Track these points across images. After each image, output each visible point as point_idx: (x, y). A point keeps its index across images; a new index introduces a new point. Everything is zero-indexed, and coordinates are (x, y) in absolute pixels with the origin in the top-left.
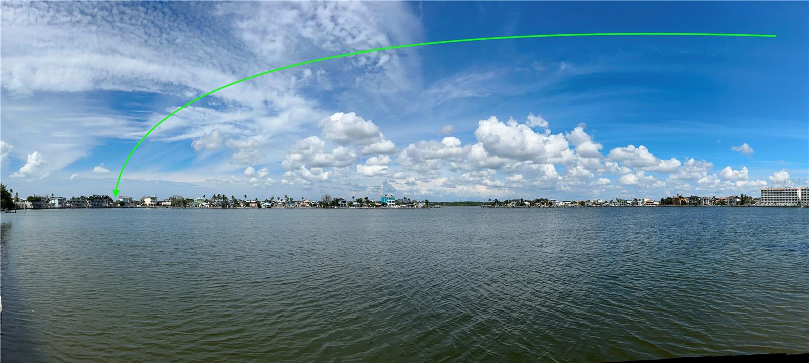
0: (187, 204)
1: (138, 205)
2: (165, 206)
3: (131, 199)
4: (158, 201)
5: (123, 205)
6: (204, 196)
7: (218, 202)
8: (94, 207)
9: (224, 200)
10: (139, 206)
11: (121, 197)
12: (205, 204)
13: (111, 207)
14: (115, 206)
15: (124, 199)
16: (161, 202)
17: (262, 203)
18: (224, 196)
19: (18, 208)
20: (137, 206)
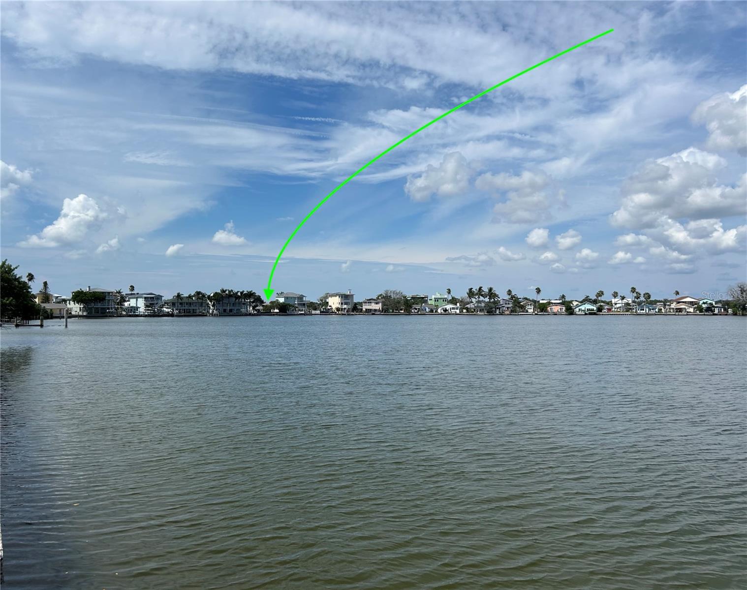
0: (414, 306)
1: (315, 309)
2: (368, 311)
3: (301, 298)
4: (355, 301)
5: (284, 309)
6: (449, 292)
7: (479, 302)
8: (225, 313)
9: (490, 298)
10: (318, 312)
11: (280, 294)
12: (452, 306)
13: (259, 313)
14: (267, 311)
15: (286, 298)
16: (361, 304)
17: (575, 303)
18: (491, 289)
19: (49, 315)
20: (313, 312)
